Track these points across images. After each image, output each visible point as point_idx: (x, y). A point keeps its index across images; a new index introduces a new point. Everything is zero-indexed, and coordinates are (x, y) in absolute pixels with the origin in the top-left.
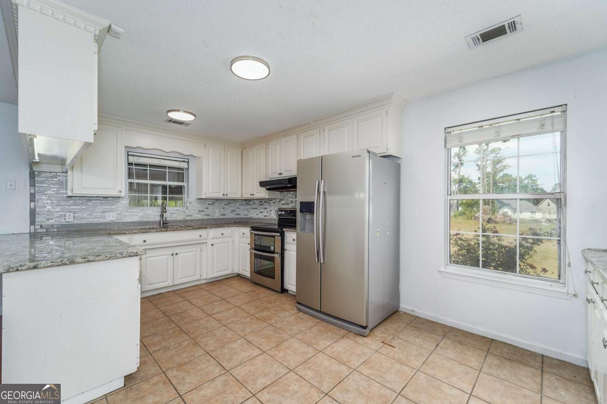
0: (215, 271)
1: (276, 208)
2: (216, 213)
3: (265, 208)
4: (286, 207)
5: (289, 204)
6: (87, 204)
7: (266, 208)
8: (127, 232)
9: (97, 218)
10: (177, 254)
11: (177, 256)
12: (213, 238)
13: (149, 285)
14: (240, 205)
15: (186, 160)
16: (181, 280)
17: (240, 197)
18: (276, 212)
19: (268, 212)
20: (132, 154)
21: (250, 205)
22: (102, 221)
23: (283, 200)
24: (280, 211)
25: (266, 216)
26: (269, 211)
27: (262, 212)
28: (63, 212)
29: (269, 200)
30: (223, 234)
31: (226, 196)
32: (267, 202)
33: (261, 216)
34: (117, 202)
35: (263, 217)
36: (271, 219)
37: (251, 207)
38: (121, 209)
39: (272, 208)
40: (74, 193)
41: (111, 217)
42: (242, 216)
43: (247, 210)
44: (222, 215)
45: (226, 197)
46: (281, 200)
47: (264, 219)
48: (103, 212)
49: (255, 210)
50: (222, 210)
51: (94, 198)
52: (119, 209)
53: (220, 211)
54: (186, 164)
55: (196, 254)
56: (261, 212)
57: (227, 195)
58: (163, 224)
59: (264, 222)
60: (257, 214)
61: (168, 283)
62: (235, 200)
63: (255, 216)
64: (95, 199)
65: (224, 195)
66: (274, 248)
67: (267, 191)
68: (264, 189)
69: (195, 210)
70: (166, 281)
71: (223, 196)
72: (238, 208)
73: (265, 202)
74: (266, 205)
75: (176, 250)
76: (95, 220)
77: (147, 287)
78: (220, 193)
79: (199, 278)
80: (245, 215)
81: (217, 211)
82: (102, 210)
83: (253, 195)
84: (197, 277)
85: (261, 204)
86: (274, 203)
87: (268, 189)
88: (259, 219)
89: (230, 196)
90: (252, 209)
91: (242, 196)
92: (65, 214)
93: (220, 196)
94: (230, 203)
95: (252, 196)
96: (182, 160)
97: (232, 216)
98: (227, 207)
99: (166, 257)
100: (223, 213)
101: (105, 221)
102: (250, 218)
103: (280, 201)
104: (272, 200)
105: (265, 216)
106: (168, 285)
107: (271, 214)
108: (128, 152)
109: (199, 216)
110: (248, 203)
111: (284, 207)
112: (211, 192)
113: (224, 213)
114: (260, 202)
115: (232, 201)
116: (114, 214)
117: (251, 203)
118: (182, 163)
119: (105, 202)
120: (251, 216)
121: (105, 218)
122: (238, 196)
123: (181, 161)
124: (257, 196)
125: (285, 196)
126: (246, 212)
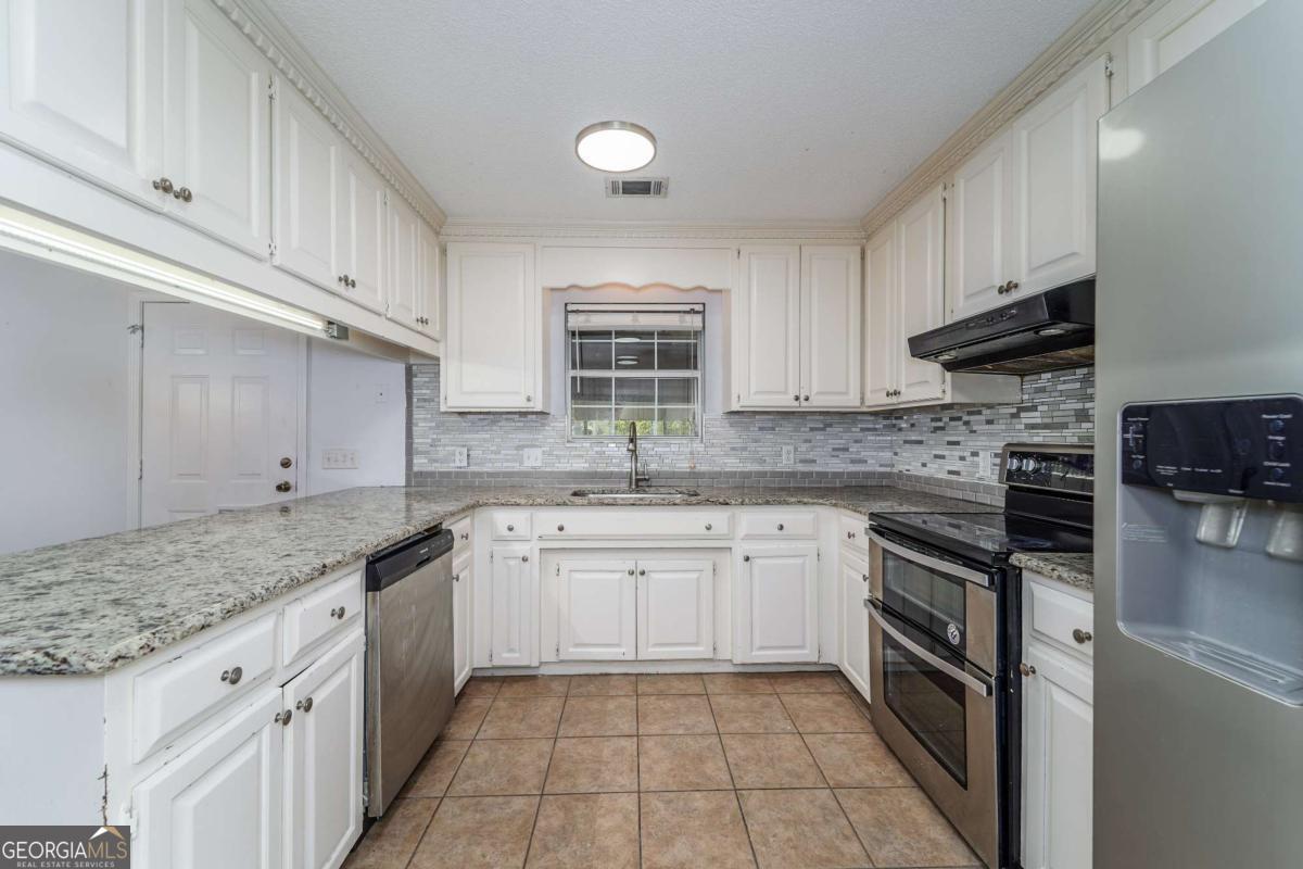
0: (757, 643)
1: (999, 445)
2: (785, 454)
3: (949, 443)
4: (1050, 441)
5: (1064, 426)
6: (491, 430)
7: (957, 443)
8: (523, 501)
9: (507, 461)
10: (643, 573)
11: (644, 577)
12: (748, 537)
13: (577, 645)
14: (862, 430)
15: (697, 308)
16: (657, 649)
17: (858, 404)
18: (998, 461)
19: (962, 458)
20: (574, 307)
21: (900, 429)
22: (516, 467)
23: (1034, 408)
24: (1013, 454)
25: (957, 473)
26: (967, 454)
27: (943, 457)
28: (452, 445)
29: (969, 413)
30: (781, 528)
31: (804, 403)
32: (959, 419)
33: (937, 471)
34: (543, 425)
35: (943, 475)
36: (975, 488)
37: (901, 437)
38: (552, 440)
39: (979, 442)
40: (449, 404)
41: (533, 460)
42: (872, 466)
43: (891, 447)
44: (802, 461)
45: (805, 406)
46: (1021, 409)
47: (949, 484)
48: (519, 448)
49: (916, 447)
50: (804, 447)
51: (504, 416)
52: (549, 440)
53: (796, 449)
54: (698, 318)
55: (698, 579)
56: (936, 456)
57: (807, 399)
58: (638, 480)
59: (949, 493)
60: (924, 465)
61: (623, 650)
62: (846, 417)
63: (915, 469)
64: (507, 419)
65: (797, 398)
66: (963, 635)
67: (948, 375)
68: (932, 369)
69: (722, 445)
70: (618, 645)
71: (796, 403)
72: (856, 442)
73: (952, 419)
74: (957, 432)
75: (645, 563)
76: (505, 464)
77: (571, 650)
78: (785, 392)
79: (711, 656)
80: (881, 466)
81: (785, 448)
82: (517, 443)
83: (896, 393)
84: (703, 651)
85: (937, 429)
86: (989, 422)
87: (949, 366)
88: (928, 480)
89: (819, 402)
90: (907, 446)
91: (862, 399)
92: (454, 451)
93: (786, 402)
94: (830, 425)
95: (894, 400)
96: (687, 308)
97: (837, 465)
98: (819, 436)
99: (617, 576)
100: (803, 457)
101: (522, 469)
102: (900, 475)
103: (1014, 416)
104: (979, 413)
105: (950, 472)
106: (623, 658)
107: (976, 465)
108: (566, 305)
109: (733, 464)
110: (894, 426)
111: (1037, 440)
112: (756, 393)
113: (810, 456)
114: (932, 420)
115: (836, 419)
116: (538, 452)
117: (904, 425)
118: (688, 317)
119: (522, 424)
120: (902, 468)
121: (521, 463)
122: (851, 401)
123: (685, 312)
124: (912, 395)
125: (1042, 390)
126: (887, 455)
